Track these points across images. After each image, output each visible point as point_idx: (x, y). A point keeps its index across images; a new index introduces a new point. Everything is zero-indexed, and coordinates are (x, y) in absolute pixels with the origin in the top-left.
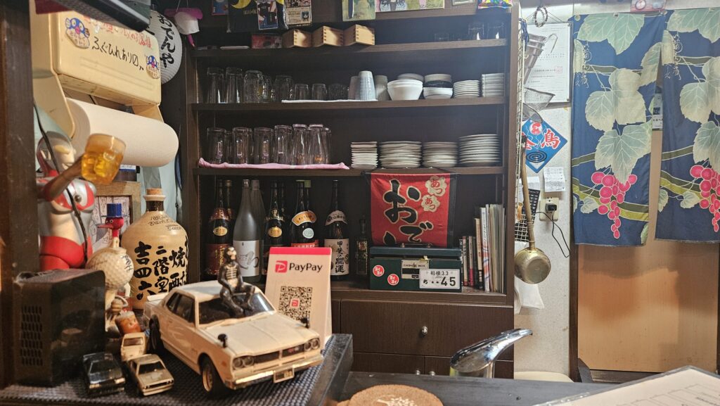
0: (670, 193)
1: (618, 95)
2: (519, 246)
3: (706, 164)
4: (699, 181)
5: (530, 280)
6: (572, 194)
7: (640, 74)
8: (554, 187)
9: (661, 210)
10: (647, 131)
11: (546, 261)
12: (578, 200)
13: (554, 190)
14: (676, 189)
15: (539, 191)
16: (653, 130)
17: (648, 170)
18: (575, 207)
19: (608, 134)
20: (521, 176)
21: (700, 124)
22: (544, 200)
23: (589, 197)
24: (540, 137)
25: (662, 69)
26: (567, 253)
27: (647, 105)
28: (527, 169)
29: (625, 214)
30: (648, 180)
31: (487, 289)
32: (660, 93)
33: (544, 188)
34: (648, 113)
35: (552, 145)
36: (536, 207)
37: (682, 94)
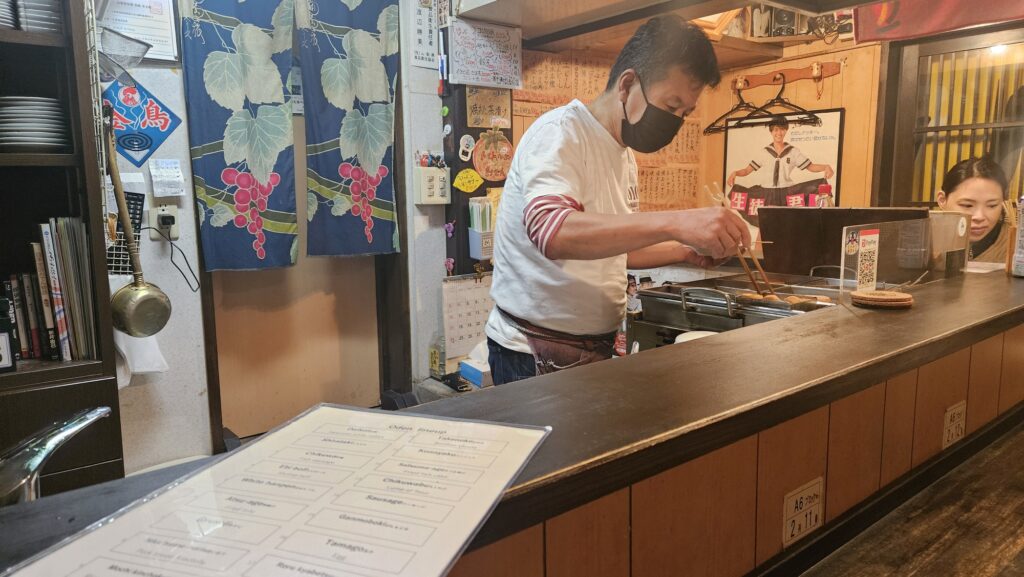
0: (320, 198)
1: (245, 63)
2: (117, 283)
3: (354, 161)
4: (348, 183)
5: (141, 331)
6: (196, 200)
7: (272, 36)
8: (168, 190)
9: (310, 220)
10: (287, 115)
11: (164, 300)
12: (205, 208)
13: (169, 195)
14: (325, 191)
15: (143, 195)
16: (294, 114)
17: (292, 168)
18: (202, 219)
19: (238, 114)
20: (110, 171)
21: (345, 111)
22: (155, 210)
23: (220, 203)
24: (138, 110)
25: (298, 35)
26: (195, 285)
27: (284, 82)
28: (119, 160)
29: (269, 225)
30: (293, 180)
31: (67, 357)
32: (298, 66)
33: (152, 191)
34: (286, 91)
35: (159, 125)
36: (141, 219)
37: (323, 71)
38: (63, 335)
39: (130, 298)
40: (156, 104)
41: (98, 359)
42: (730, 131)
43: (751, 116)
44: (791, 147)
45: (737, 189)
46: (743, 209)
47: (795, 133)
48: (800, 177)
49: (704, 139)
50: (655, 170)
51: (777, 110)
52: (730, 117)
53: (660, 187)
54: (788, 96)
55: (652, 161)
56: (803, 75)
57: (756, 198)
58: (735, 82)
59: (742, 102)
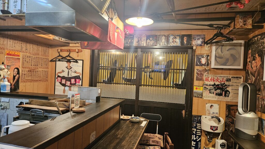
42: (57, 62)
43: (63, 59)
44: (72, 68)
45: (59, 76)
46: (60, 82)
47: (72, 64)
48: (74, 75)
49: (50, 63)
50: (35, 71)
51: (68, 58)
52: (57, 58)
53: (36, 75)
54: (71, 55)
55: (34, 68)
56: (74, 51)
57: (64, 79)
58: (58, 50)
59: (60, 55)
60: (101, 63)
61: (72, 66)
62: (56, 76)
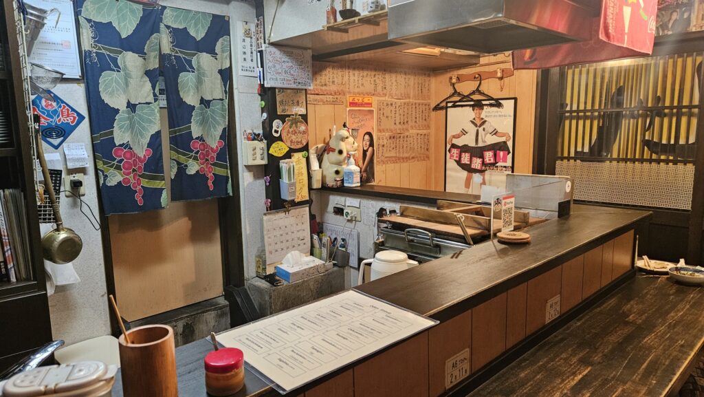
0: (179, 163)
1: (127, 77)
3: (201, 139)
4: (197, 153)
5: (61, 260)
6: (96, 170)
7: (145, 59)
8: (76, 163)
9: (173, 178)
10: (156, 110)
12: (103, 174)
13: (78, 166)
14: (182, 159)
15: (61, 171)
16: (160, 108)
17: (160, 145)
18: (101, 182)
19: (123, 112)
20: (39, 157)
21: (194, 107)
22: (68, 176)
23: (112, 170)
24: (55, 112)
25: (163, 58)
26: (98, 227)
27: (154, 88)
28: (44, 145)
29: (145, 183)
30: (161, 153)
31: (13, 279)
32: (162, 76)
33: (66, 165)
34: (155, 95)
35: (70, 121)
36: (60, 183)
37: (179, 80)
38: (10, 265)
39: (55, 240)
40: (67, 107)
41: (33, 281)
42: (449, 109)
43: (462, 100)
44: (486, 121)
45: (454, 146)
46: (457, 159)
47: (487, 112)
48: (492, 140)
49: (433, 114)
50: (402, 135)
51: (477, 97)
52: (449, 100)
53: (405, 146)
54: (484, 88)
55: (399, 129)
56: (492, 75)
57: (465, 152)
58: (451, 78)
59: (456, 91)
60: (568, 101)
61: (486, 116)
62: (448, 147)
